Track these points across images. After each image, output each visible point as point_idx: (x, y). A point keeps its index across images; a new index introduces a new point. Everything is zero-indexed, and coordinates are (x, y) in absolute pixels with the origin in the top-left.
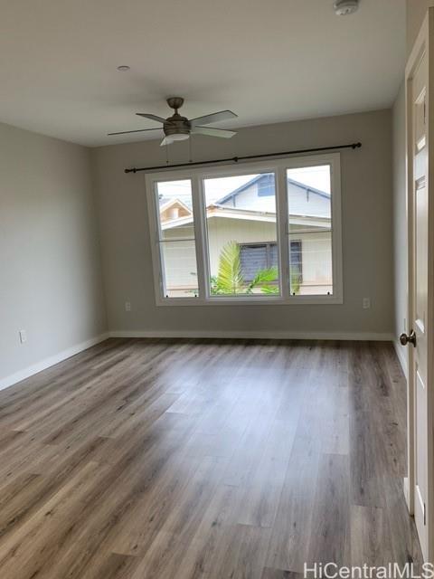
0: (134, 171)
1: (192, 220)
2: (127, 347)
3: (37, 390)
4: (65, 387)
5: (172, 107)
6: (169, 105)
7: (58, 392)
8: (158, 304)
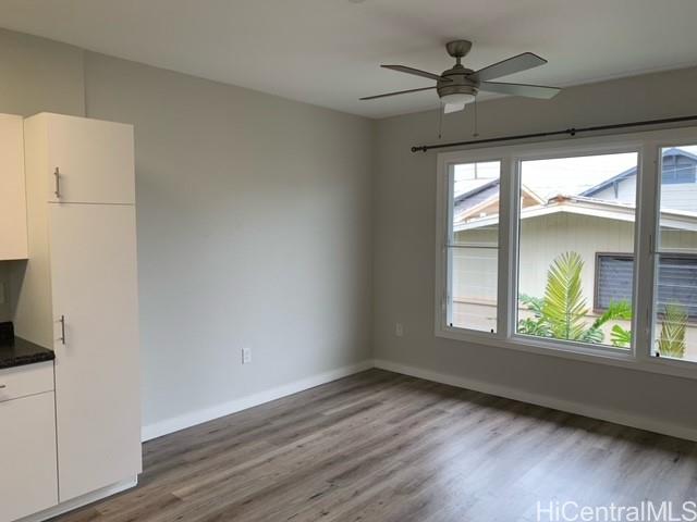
0: (425, 149)
1: (497, 221)
2: (385, 388)
3: (239, 434)
4: (275, 436)
5: (452, 55)
6: (449, 52)
7: (263, 442)
8: (438, 333)
